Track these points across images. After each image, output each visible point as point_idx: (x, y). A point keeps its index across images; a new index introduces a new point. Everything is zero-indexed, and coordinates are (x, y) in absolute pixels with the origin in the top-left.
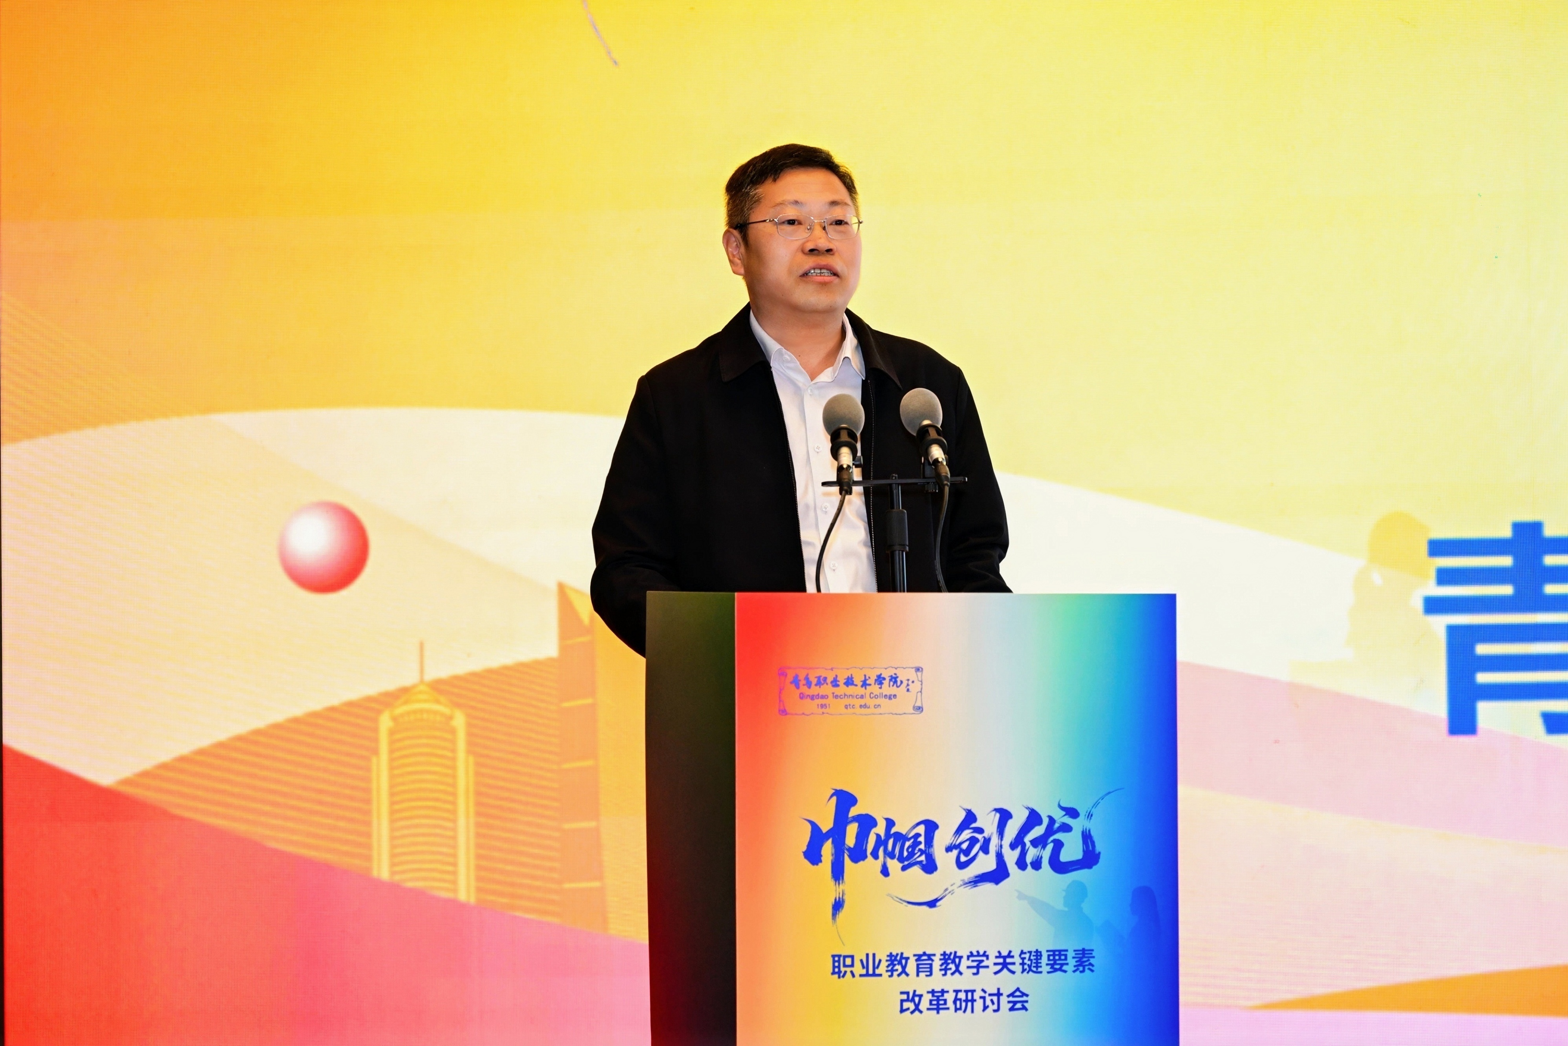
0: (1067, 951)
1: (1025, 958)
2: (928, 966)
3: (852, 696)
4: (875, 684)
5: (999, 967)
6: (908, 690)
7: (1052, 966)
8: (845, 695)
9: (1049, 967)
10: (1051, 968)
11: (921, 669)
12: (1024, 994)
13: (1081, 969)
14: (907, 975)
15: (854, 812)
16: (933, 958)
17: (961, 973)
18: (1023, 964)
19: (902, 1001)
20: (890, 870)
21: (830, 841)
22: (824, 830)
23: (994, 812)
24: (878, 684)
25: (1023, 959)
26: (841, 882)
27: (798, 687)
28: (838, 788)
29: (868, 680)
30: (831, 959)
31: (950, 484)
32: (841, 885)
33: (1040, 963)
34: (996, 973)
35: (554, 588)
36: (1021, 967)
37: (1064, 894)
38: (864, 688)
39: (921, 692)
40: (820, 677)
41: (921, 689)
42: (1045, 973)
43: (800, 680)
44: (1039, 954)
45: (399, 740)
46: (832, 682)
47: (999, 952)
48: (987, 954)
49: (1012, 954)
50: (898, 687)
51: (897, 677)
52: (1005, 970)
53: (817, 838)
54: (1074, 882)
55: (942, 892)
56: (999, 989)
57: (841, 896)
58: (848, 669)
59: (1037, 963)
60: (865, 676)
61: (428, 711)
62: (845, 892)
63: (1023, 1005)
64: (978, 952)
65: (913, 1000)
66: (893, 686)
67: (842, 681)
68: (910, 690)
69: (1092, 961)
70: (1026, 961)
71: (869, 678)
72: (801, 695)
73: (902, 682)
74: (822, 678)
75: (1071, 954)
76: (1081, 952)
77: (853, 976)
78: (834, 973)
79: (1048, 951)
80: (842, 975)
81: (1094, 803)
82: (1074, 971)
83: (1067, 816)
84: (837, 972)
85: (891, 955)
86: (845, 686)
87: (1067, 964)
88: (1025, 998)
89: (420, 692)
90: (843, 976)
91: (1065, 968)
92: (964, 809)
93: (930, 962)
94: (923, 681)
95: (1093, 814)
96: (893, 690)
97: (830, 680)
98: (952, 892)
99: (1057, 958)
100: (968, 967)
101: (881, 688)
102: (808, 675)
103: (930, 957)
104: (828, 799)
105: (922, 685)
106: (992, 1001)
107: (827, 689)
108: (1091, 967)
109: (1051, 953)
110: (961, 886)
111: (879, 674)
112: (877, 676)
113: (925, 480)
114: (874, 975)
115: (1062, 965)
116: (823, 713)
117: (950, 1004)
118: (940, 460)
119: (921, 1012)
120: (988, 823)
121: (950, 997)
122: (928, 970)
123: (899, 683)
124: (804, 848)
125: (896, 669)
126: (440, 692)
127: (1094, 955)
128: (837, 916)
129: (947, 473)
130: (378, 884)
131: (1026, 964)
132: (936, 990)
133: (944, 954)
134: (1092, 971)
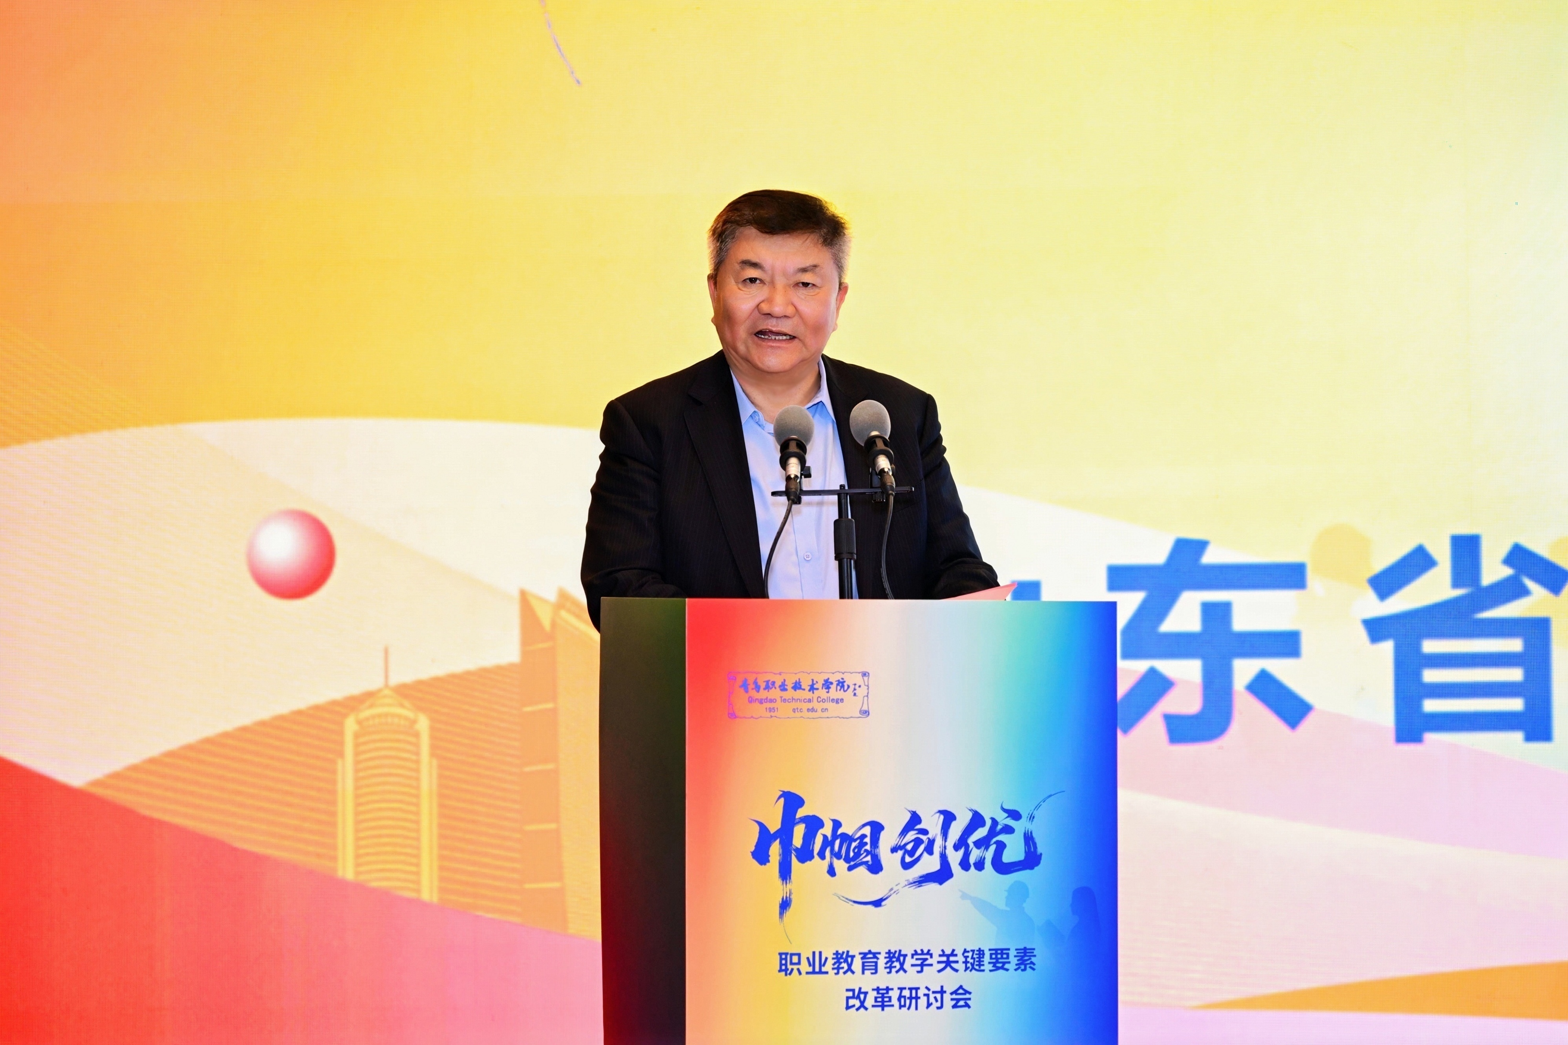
0: (1009, 949)
1: (968, 957)
2: (874, 964)
3: (800, 700)
4: (822, 688)
5: (943, 965)
6: (855, 694)
7: (994, 964)
8: (793, 699)
9: (992, 965)
10: (993, 966)
11: (867, 674)
12: (967, 992)
13: (1023, 967)
14: (853, 972)
15: (801, 813)
16: (878, 956)
17: (905, 971)
18: (966, 962)
19: (848, 998)
20: (836, 870)
21: (778, 841)
22: (772, 831)
23: (938, 814)
24: (826, 689)
25: (966, 957)
26: (788, 882)
27: (747, 691)
28: (786, 790)
29: (815, 684)
30: (778, 957)
31: (895, 493)
32: (788, 885)
33: (983, 961)
34: (939, 971)
35: (516, 594)
36: (964, 965)
37: (1006, 894)
38: (811, 692)
39: (867, 696)
40: (769, 680)
41: (868, 693)
42: (987, 971)
43: (749, 684)
44: (982, 952)
45: (365, 743)
46: (780, 686)
47: (943, 951)
48: (931, 952)
49: (955, 953)
50: (845, 691)
51: (845, 682)
52: (948, 968)
53: (765, 838)
54: (1016, 882)
55: (887, 892)
56: (942, 987)
57: (788, 896)
58: (796, 674)
59: (980, 961)
60: (813, 680)
61: (394, 715)
62: (792, 891)
63: (965, 1003)
64: (922, 950)
65: (858, 997)
66: (840, 690)
67: (789, 684)
68: (857, 694)
69: (1033, 959)
70: (969, 959)
71: (817, 682)
72: (750, 699)
73: (849, 687)
74: (770, 682)
75: (1012, 953)
76: (1023, 951)
77: (800, 973)
78: (780, 970)
79: (990, 950)
80: (788, 972)
81: (1036, 805)
82: (1016, 970)
83: (1009, 819)
84: (784, 969)
85: (837, 953)
86: (793, 690)
87: (1009, 962)
88: (967, 996)
89: (385, 696)
90: (790, 974)
91: (1006, 966)
92: (909, 811)
93: (875, 960)
94: (869, 686)
95: (1035, 816)
96: (840, 694)
97: (777, 684)
98: (896, 892)
99: (999, 956)
100: (912, 965)
101: (828, 692)
102: (756, 679)
103: (875, 955)
104: (775, 801)
105: (868, 689)
106: (935, 998)
107: (775, 693)
108: (1032, 966)
109: (994, 952)
110: (906, 886)
111: (826, 678)
112: (824, 681)
113: (873, 489)
114: (820, 972)
115: (1004, 963)
116: (771, 717)
117: (895, 1001)
118: (886, 470)
119: (866, 1009)
120: (932, 824)
121: (894, 995)
122: (874, 968)
123: (846, 687)
124: (753, 849)
125: (843, 674)
126: (406, 696)
127: (1034, 954)
128: (784, 914)
129: (892, 483)
130: (343, 884)
131: (969, 962)
132: (881, 987)
133: (889, 952)
134: (1034, 969)
